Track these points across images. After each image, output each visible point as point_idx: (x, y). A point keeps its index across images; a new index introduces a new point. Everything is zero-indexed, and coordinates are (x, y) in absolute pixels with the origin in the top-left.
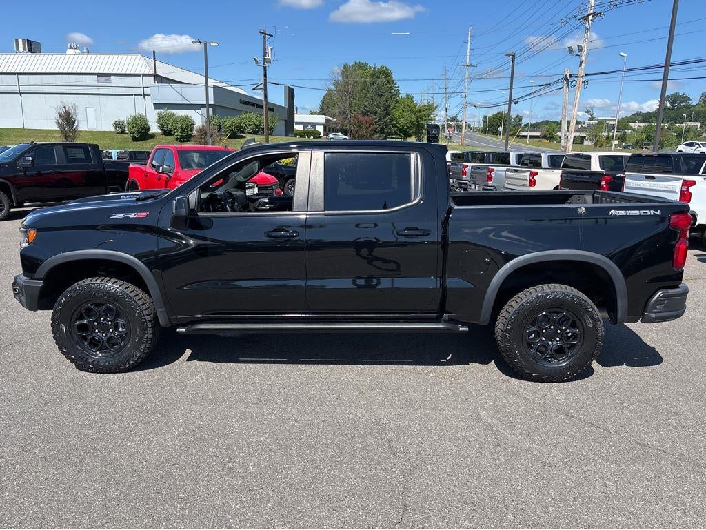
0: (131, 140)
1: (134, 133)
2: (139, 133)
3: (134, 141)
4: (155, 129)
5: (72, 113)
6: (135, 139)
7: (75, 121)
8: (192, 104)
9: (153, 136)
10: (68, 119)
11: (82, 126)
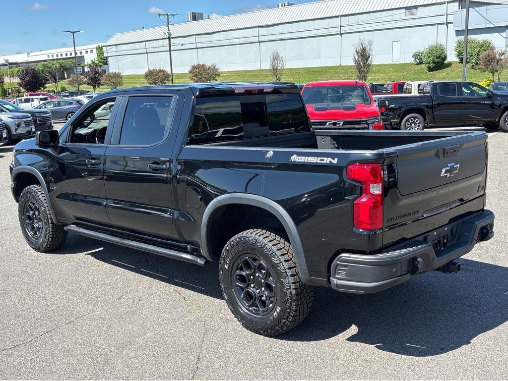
0: (426, 70)
1: (429, 63)
2: (434, 62)
3: (429, 71)
4: (452, 57)
5: (367, 49)
6: (430, 70)
7: (369, 57)
8: (496, 27)
9: (449, 65)
10: (364, 55)
11: (376, 60)
